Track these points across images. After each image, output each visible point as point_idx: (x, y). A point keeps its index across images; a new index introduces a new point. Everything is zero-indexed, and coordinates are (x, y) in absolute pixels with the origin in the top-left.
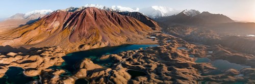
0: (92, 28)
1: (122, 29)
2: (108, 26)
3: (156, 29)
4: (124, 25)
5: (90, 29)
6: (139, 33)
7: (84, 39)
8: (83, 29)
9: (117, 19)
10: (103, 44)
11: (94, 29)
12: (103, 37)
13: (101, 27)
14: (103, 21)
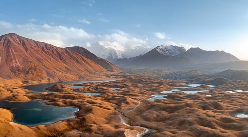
0: (26, 61)
1: (66, 66)
2: (46, 60)
3: (114, 70)
4: (67, 61)
5: (24, 61)
6: (90, 72)
7: (22, 75)
8: (14, 61)
9: (55, 52)
10: (51, 79)
11: (30, 62)
12: (47, 72)
13: (38, 60)
14: (39, 54)
